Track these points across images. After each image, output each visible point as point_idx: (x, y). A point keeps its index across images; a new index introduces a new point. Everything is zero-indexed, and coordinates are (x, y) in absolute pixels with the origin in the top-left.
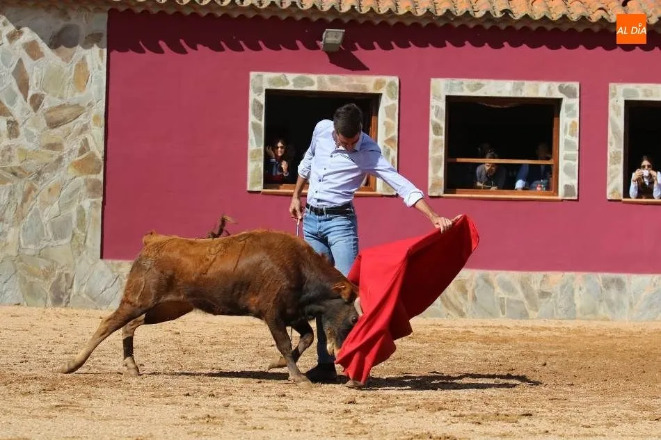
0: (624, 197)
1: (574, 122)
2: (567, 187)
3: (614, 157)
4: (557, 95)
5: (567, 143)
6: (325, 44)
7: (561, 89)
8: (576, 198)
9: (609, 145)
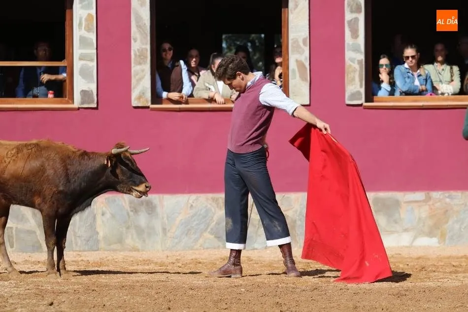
0: (153, 103)
1: (90, 15)
2: (84, 93)
3: (140, 56)
5: (83, 40)
8: (95, 106)
9: (132, 41)
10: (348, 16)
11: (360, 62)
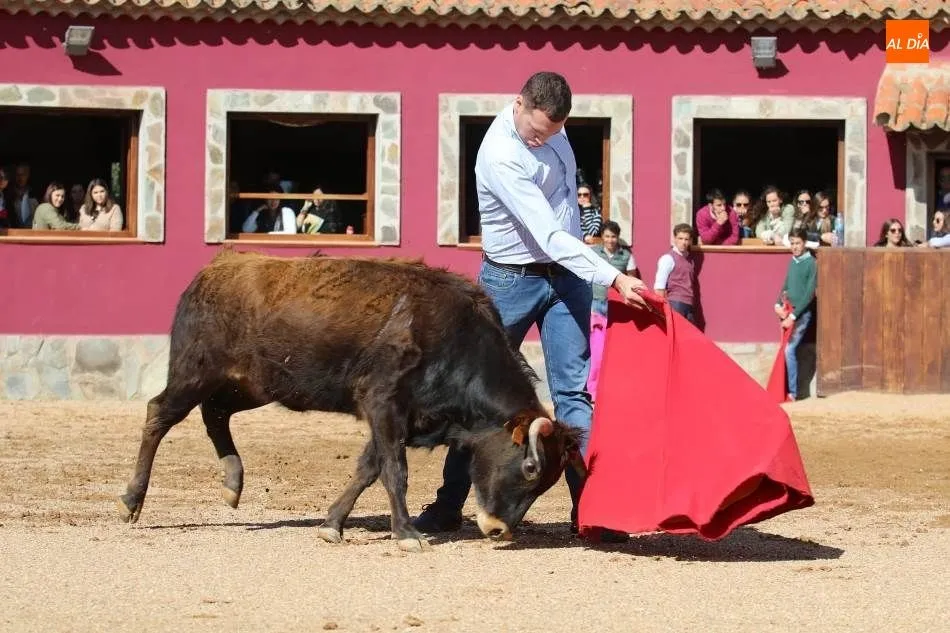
0: (461, 241)
1: (393, 145)
2: (386, 229)
3: (447, 190)
4: (371, 109)
5: (386, 172)
6: (69, 46)
7: (376, 102)
8: (397, 243)
9: (439, 173)
10: (675, 151)
11: (687, 201)
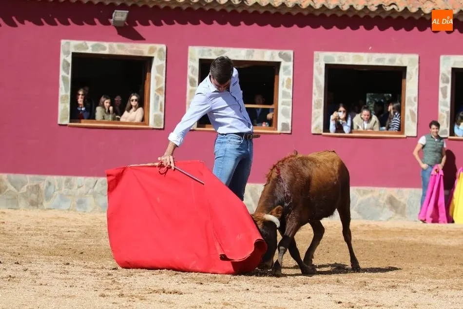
0: (324, 131)
1: (289, 79)
2: (284, 124)
3: (317, 104)
4: (277, 59)
5: (284, 93)
6: (114, 21)
7: (280, 55)
8: (289, 132)
9: (313, 95)
10: (441, 85)
11: (447, 112)
